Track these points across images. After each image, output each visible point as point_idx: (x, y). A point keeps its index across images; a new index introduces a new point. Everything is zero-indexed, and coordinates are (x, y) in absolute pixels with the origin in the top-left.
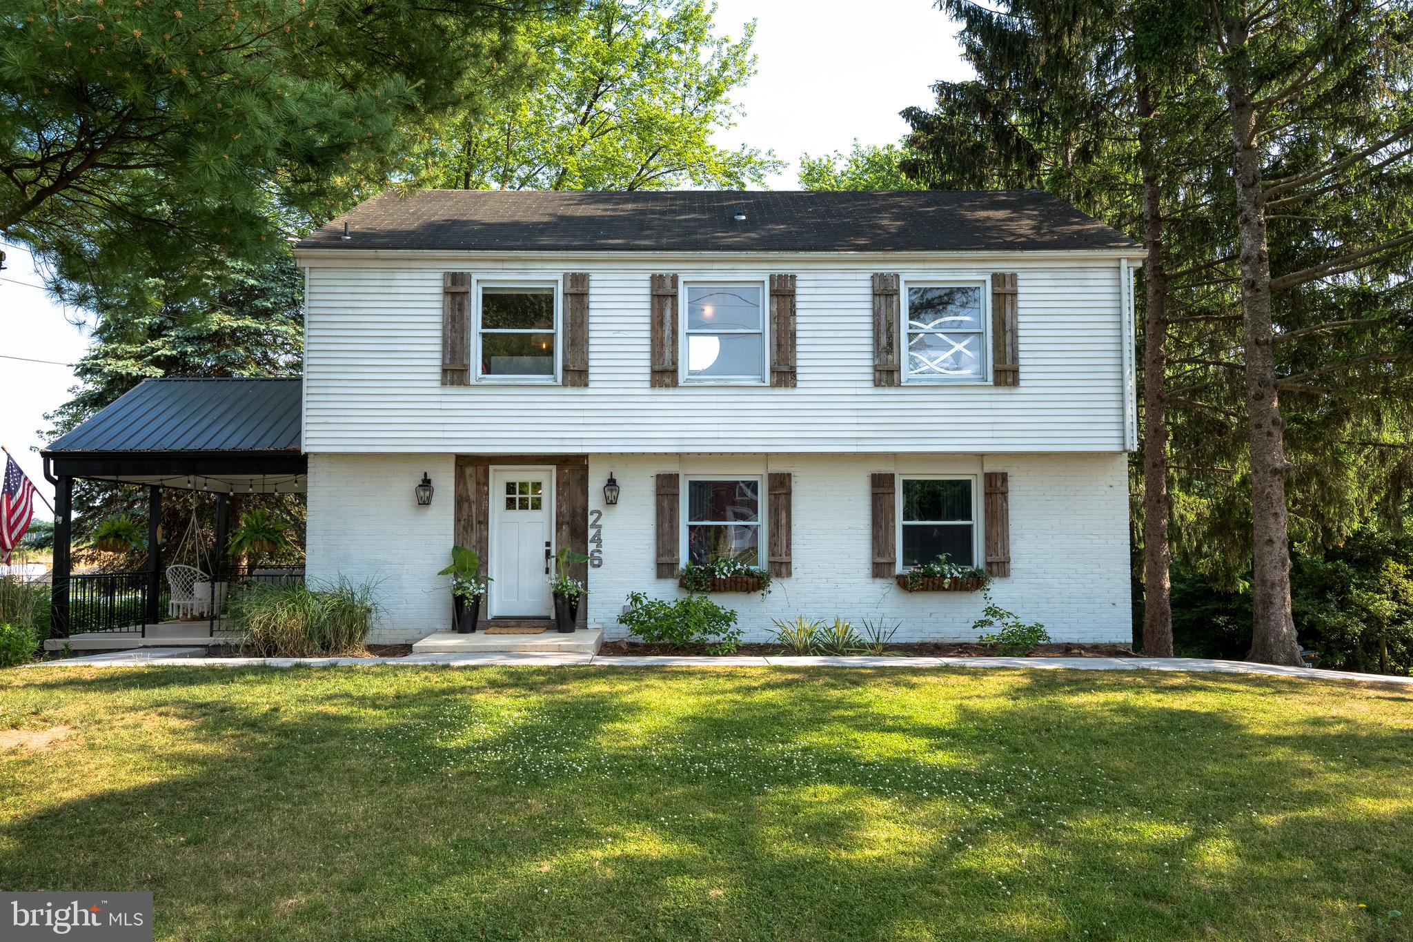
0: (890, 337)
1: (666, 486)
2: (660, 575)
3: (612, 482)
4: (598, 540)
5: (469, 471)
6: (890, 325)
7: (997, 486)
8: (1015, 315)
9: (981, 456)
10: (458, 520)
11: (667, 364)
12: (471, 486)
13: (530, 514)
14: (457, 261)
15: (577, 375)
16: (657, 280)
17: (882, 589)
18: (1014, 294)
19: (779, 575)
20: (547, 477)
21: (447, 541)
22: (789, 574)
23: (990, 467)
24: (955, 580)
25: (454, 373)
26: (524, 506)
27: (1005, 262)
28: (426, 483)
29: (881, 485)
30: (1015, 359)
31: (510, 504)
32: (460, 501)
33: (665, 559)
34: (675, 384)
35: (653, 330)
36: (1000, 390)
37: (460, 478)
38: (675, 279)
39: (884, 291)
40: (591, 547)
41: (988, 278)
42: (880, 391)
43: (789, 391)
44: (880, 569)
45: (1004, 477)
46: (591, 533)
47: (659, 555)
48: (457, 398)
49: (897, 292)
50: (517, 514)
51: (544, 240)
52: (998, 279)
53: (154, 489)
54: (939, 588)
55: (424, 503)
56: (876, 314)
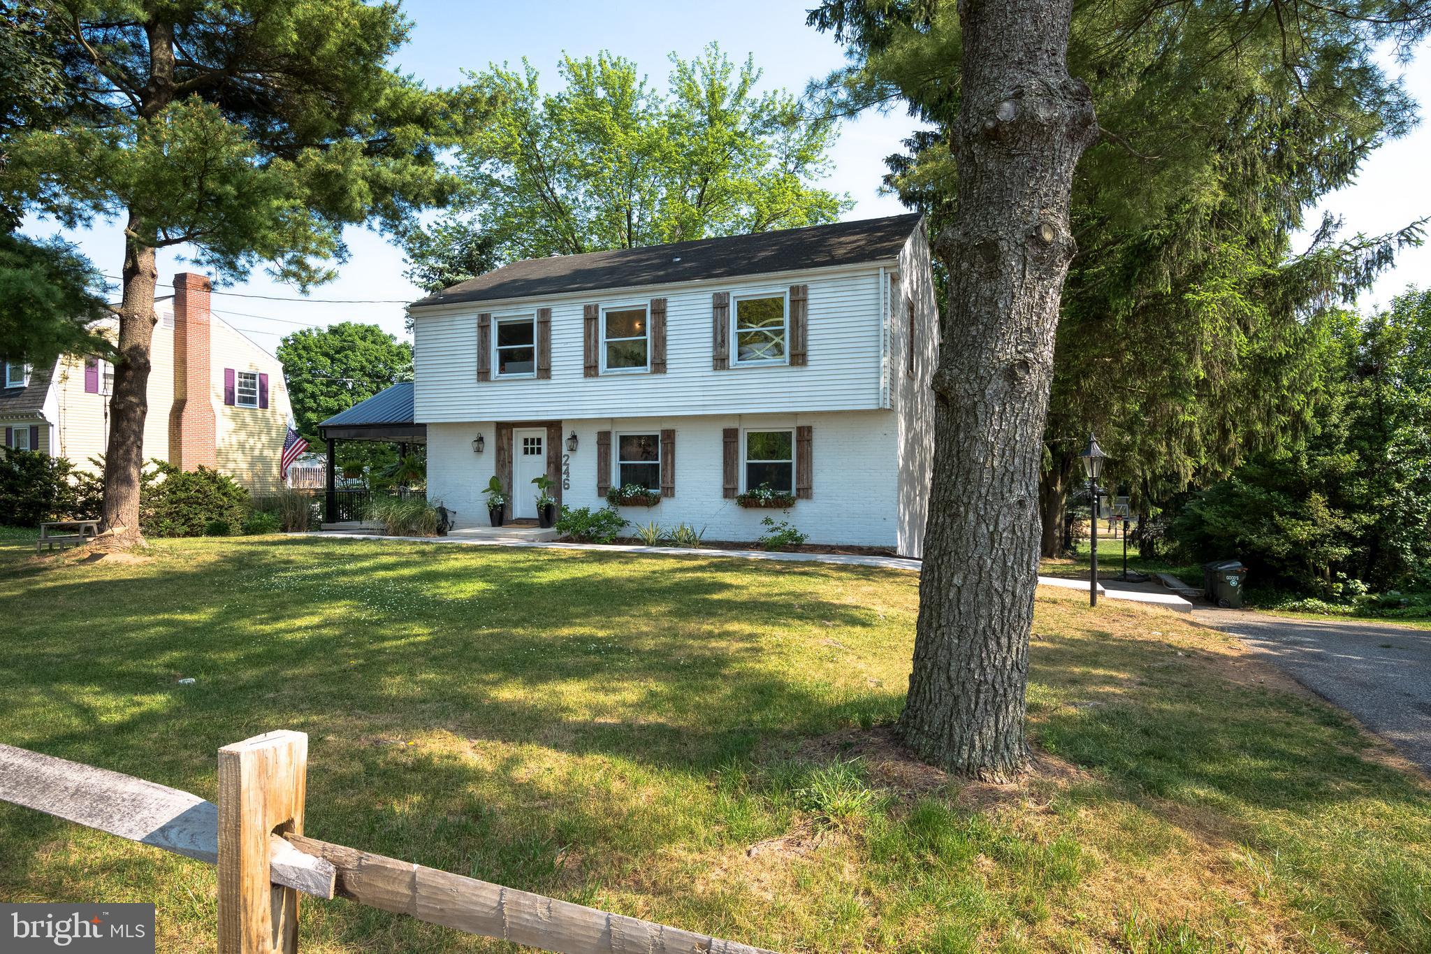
0: (723, 336)
1: (604, 439)
2: (600, 495)
3: (574, 438)
4: (567, 473)
5: (504, 432)
6: (723, 328)
7: (805, 435)
8: (805, 315)
9: (796, 414)
10: (498, 461)
11: (593, 364)
12: (505, 441)
13: (536, 457)
14: (483, 307)
15: (545, 373)
16: (587, 309)
17: (731, 506)
18: (805, 300)
19: (666, 496)
20: (542, 434)
21: (492, 472)
22: (673, 495)
23: (802, 422)
24: (767, 499)
25: (483, 374)
26: (533, 452)
27: (798, 277)
28: (481, 440)
29: (730, 437)
30: (804, 346)
31: (526, 452)
32: (499, 450)
33: (602, 485)
34: (597, 375)
35: (585, 341)
36: (795, 369)
37: (499, 436)
38: (597, 307)
39: (720, 305)
40: (564, 477)
41: (787, 290)
42: (717, 373)
43: (662, 376)
44: (729, 492)
45: (809, 429)
46: (564, 468)
47: (599, 482)
48: (486, 390)
49: (728, 305)
50: (529, 457)
51: (540, 289)
52: (794, 290)
53: (403, 444)
54: (758, 506)
55: (479, 451)
56: (715, 321)
